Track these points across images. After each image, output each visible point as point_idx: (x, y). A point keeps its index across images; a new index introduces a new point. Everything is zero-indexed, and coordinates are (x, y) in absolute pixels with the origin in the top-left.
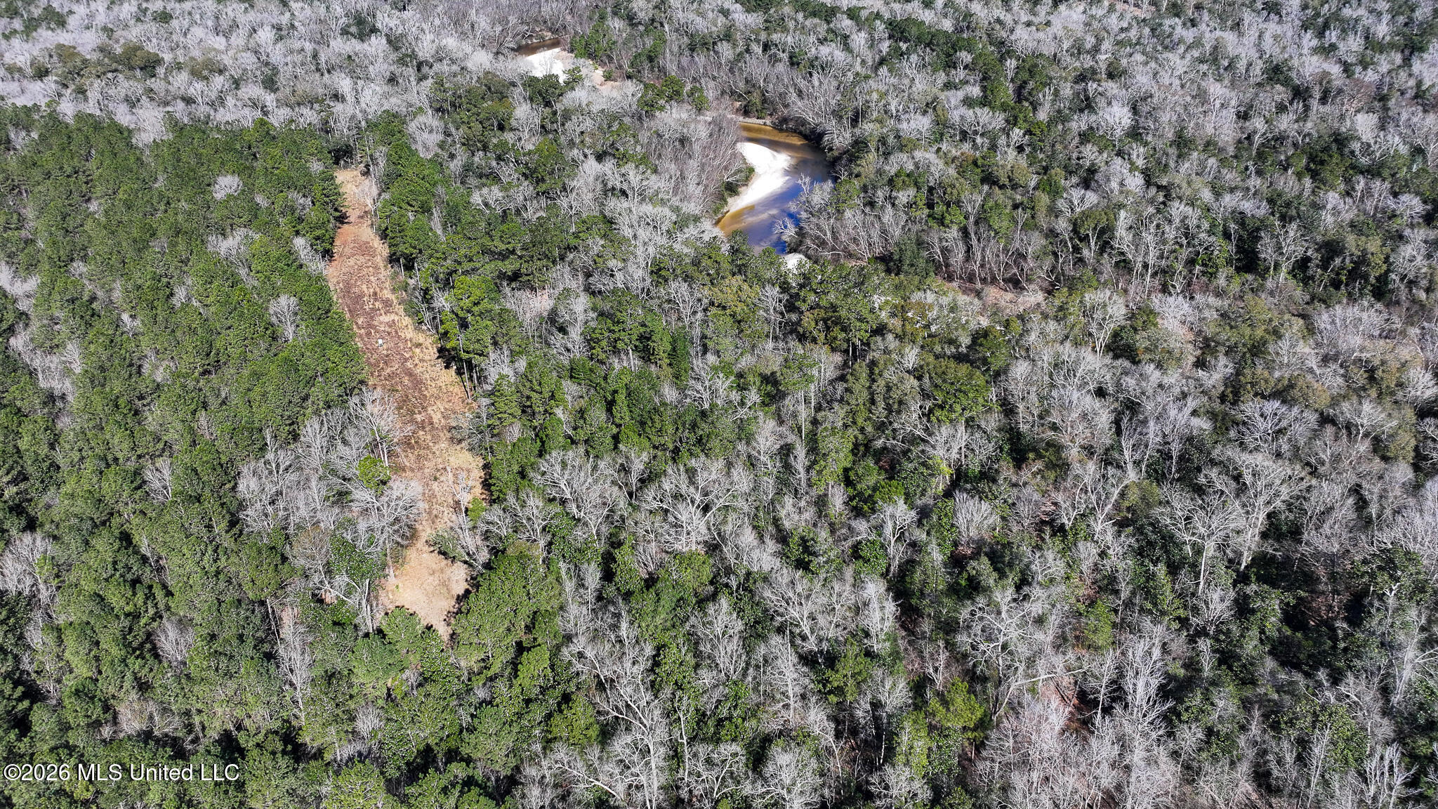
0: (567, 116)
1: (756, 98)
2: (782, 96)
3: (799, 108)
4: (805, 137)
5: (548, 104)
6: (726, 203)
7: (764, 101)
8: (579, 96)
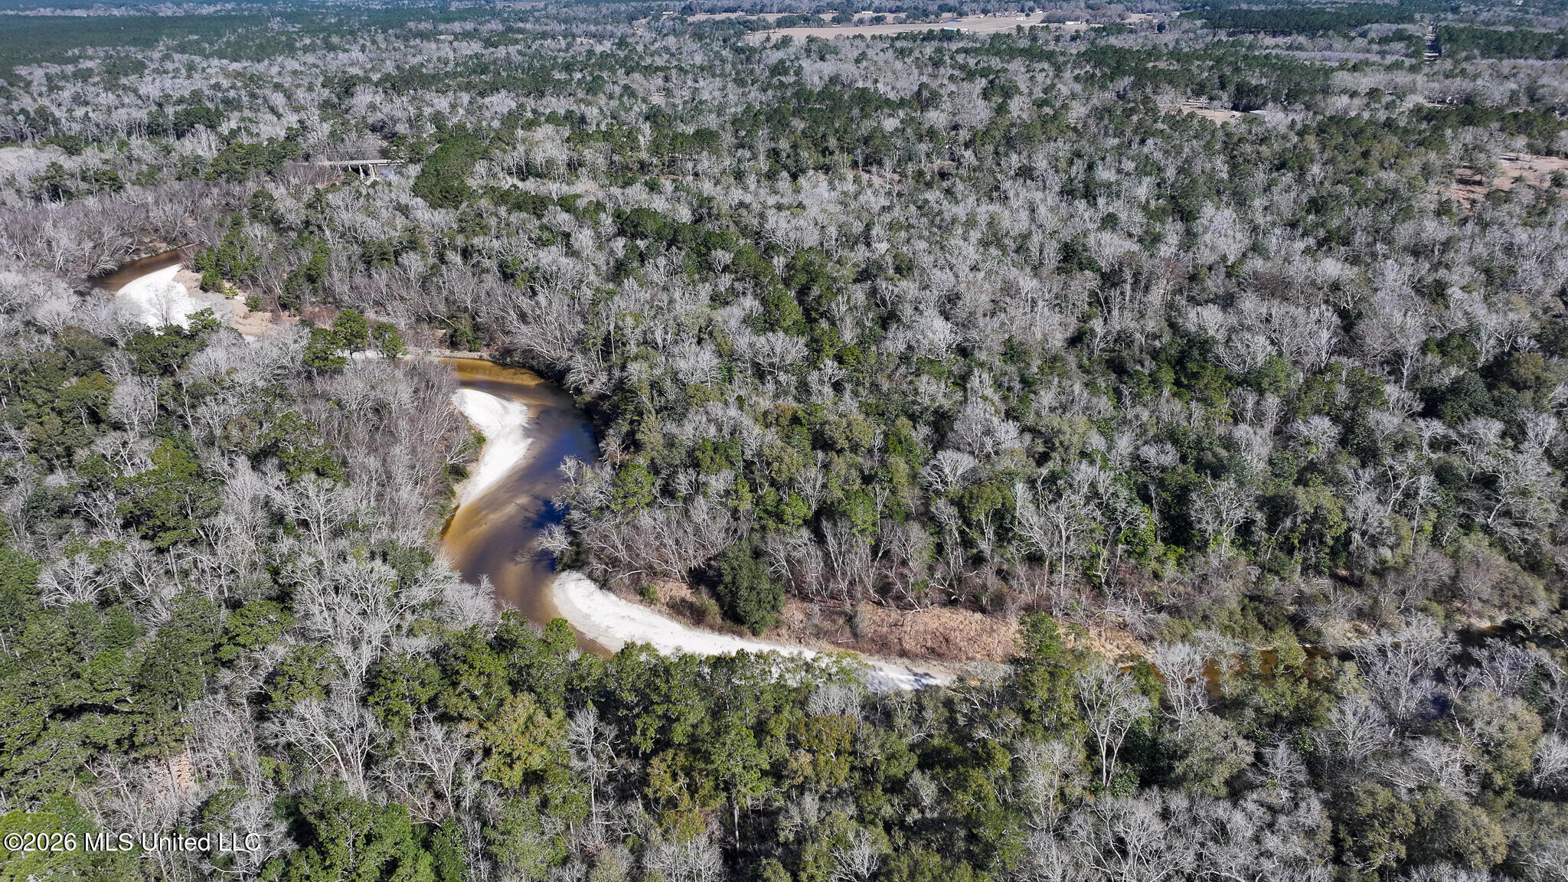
0: (197, 396)
1: (464, 325)
2: (500, 320)
3: (525, 336)
4: (539, 373)
5: (167, 371)
6: (453, 493)
7: (476, 328)
8: (214, 357)
